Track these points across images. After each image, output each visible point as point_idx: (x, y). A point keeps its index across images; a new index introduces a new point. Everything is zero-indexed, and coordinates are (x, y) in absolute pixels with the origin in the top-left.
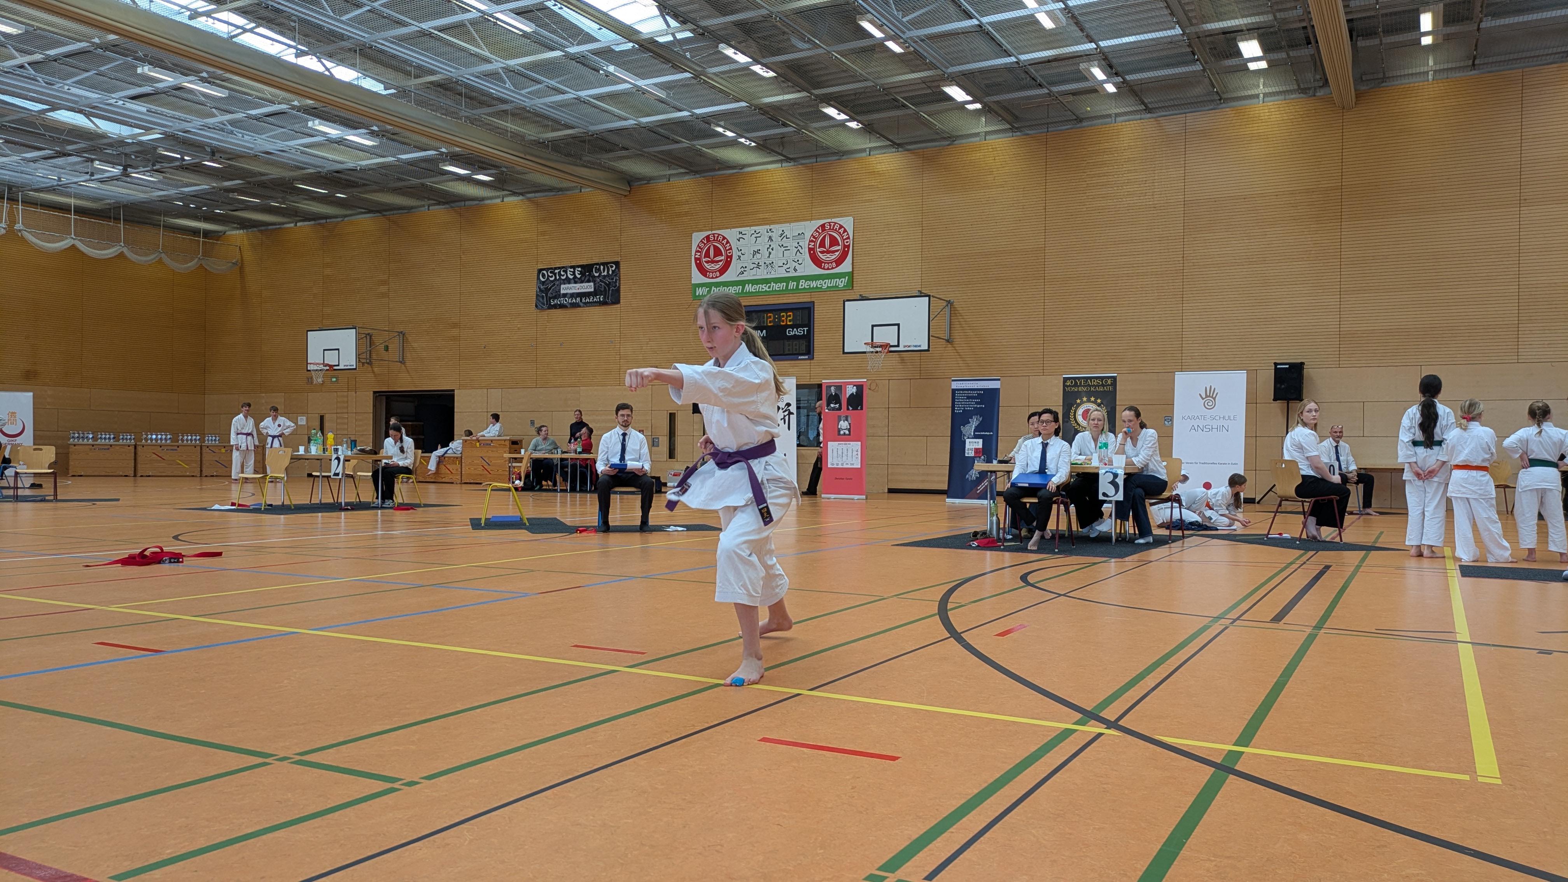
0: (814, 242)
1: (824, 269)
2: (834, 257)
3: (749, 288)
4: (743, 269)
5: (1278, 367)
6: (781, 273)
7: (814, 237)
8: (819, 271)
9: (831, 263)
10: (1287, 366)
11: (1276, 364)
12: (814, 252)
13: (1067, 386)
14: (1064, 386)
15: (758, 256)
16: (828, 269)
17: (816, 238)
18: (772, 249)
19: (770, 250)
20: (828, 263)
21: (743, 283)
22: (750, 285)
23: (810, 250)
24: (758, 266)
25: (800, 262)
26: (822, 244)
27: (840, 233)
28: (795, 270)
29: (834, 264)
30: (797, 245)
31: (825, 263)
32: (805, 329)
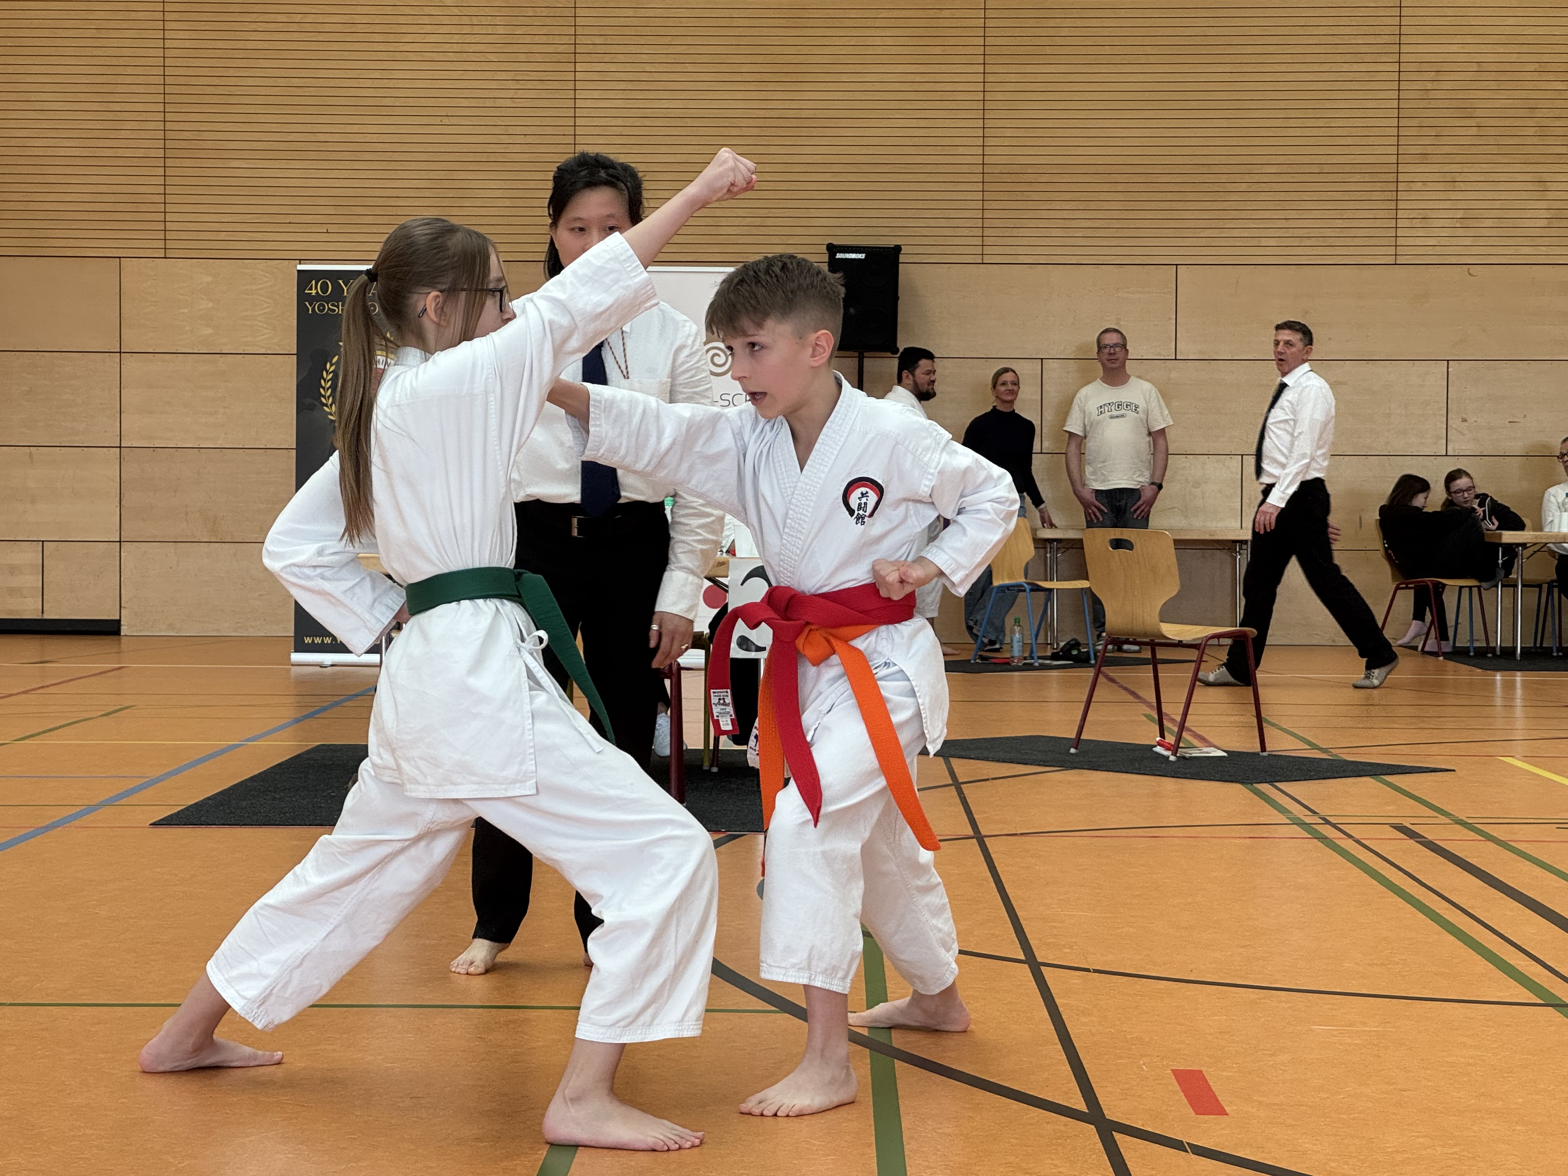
5: (839, 256)
10: (862, 256)
11: (832, 249)
13: (312, 299)
14: (302, 298)
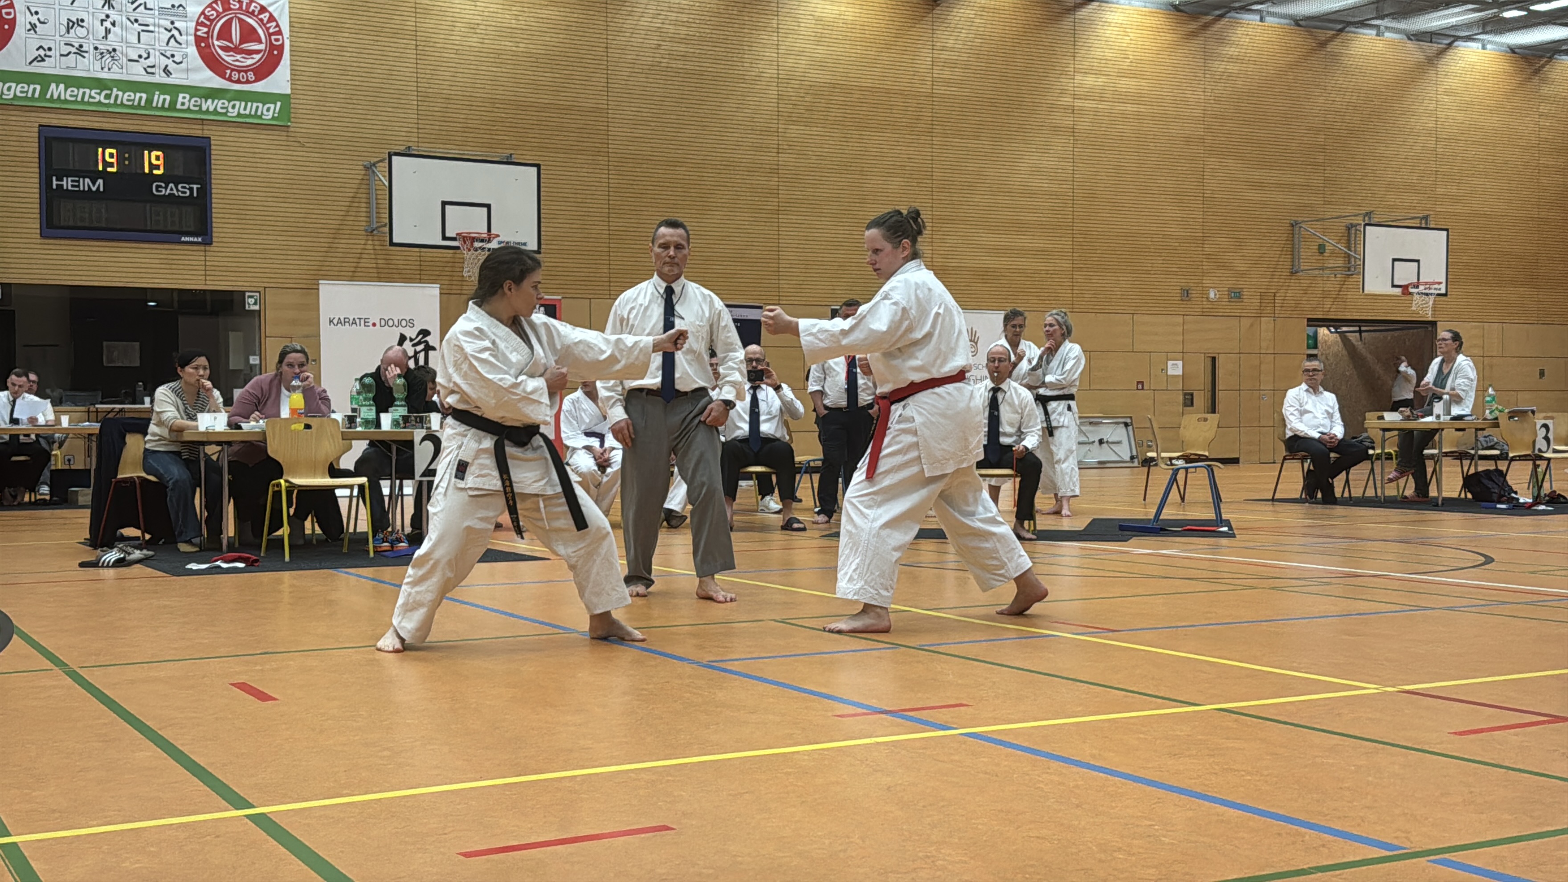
0: (208, 27)
1: (230, 79)
2: (249, 62)
3: (56, 90)
4: (42, 52)
6: (137, 73)
7: (207, 18)
8: (217, 82)
9: (246, 72)
12: (208, 46)
15: (81, 32)
16: (238, 81)
17: (211, 21)
18: (113, 24)
19: (107, 24)
20: (239, 72)
21: (45, 80)
22: (62, 86)
23: (198, 40)
24: (80, 51)
25: (177, 59)
26: (225, 33)
27: (261, 20)
28: (166, 71)
29: (251, 76)
30: (170, 26)
31: (233, 70)
32: (195, 187)
